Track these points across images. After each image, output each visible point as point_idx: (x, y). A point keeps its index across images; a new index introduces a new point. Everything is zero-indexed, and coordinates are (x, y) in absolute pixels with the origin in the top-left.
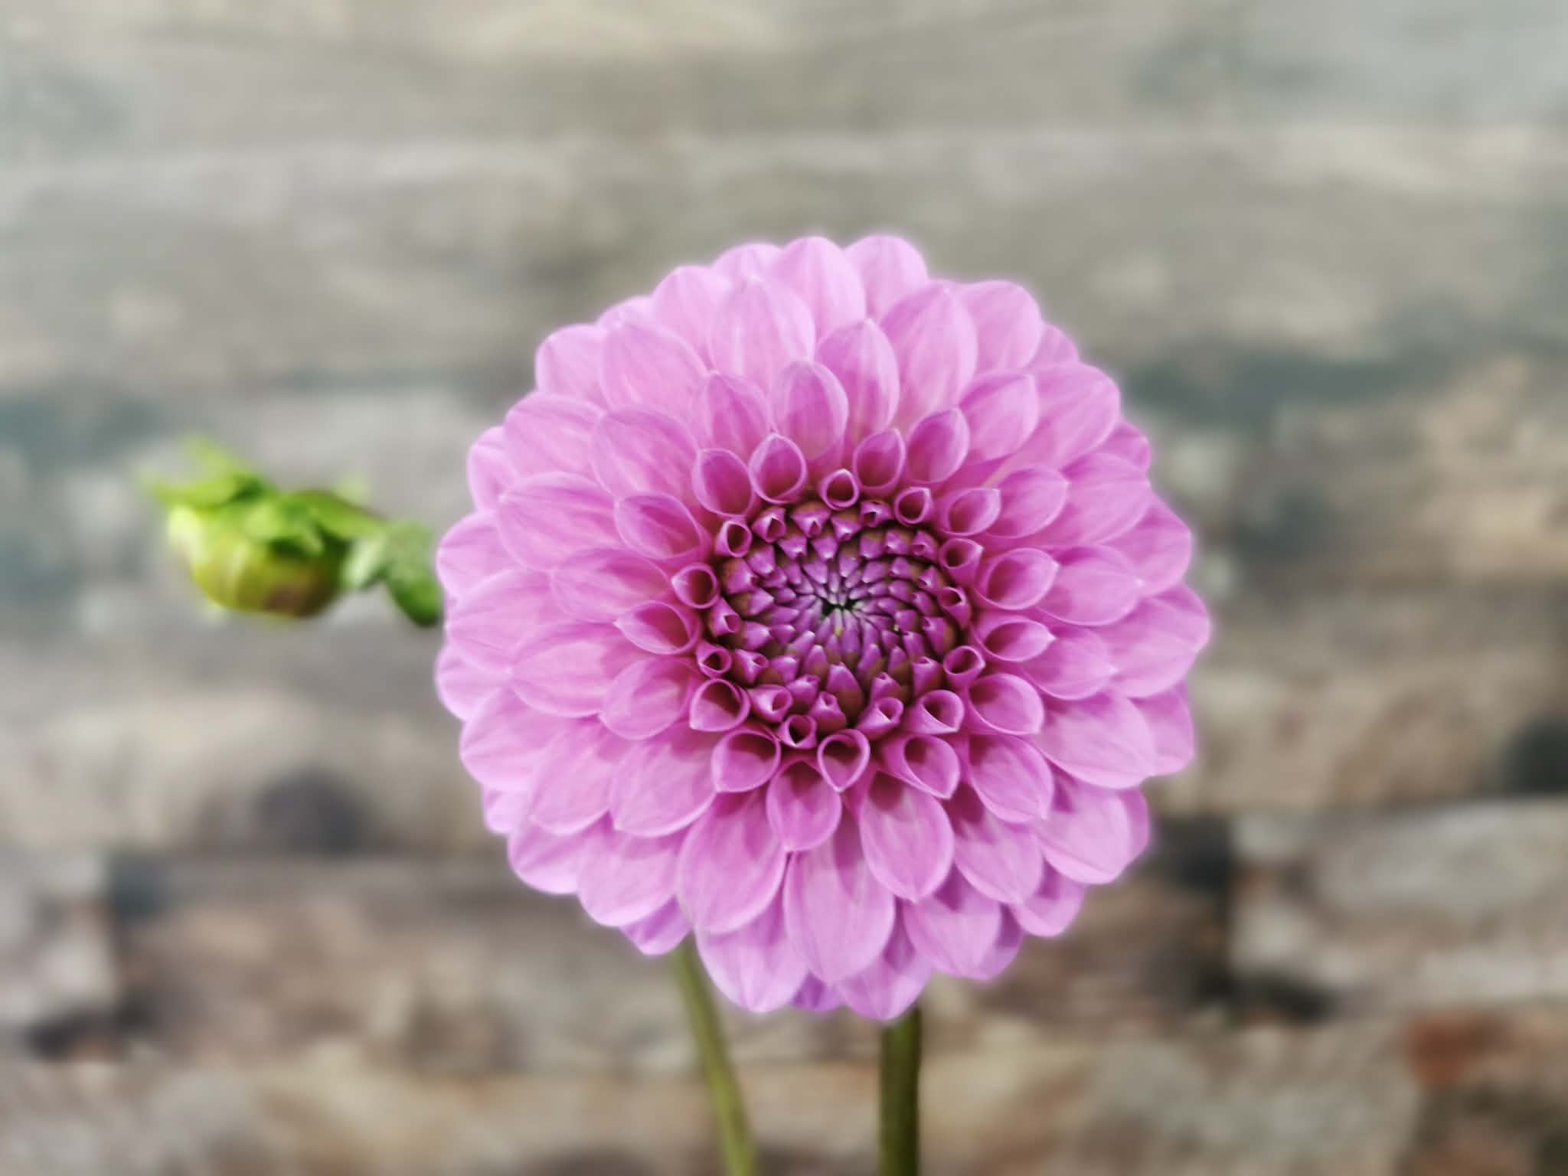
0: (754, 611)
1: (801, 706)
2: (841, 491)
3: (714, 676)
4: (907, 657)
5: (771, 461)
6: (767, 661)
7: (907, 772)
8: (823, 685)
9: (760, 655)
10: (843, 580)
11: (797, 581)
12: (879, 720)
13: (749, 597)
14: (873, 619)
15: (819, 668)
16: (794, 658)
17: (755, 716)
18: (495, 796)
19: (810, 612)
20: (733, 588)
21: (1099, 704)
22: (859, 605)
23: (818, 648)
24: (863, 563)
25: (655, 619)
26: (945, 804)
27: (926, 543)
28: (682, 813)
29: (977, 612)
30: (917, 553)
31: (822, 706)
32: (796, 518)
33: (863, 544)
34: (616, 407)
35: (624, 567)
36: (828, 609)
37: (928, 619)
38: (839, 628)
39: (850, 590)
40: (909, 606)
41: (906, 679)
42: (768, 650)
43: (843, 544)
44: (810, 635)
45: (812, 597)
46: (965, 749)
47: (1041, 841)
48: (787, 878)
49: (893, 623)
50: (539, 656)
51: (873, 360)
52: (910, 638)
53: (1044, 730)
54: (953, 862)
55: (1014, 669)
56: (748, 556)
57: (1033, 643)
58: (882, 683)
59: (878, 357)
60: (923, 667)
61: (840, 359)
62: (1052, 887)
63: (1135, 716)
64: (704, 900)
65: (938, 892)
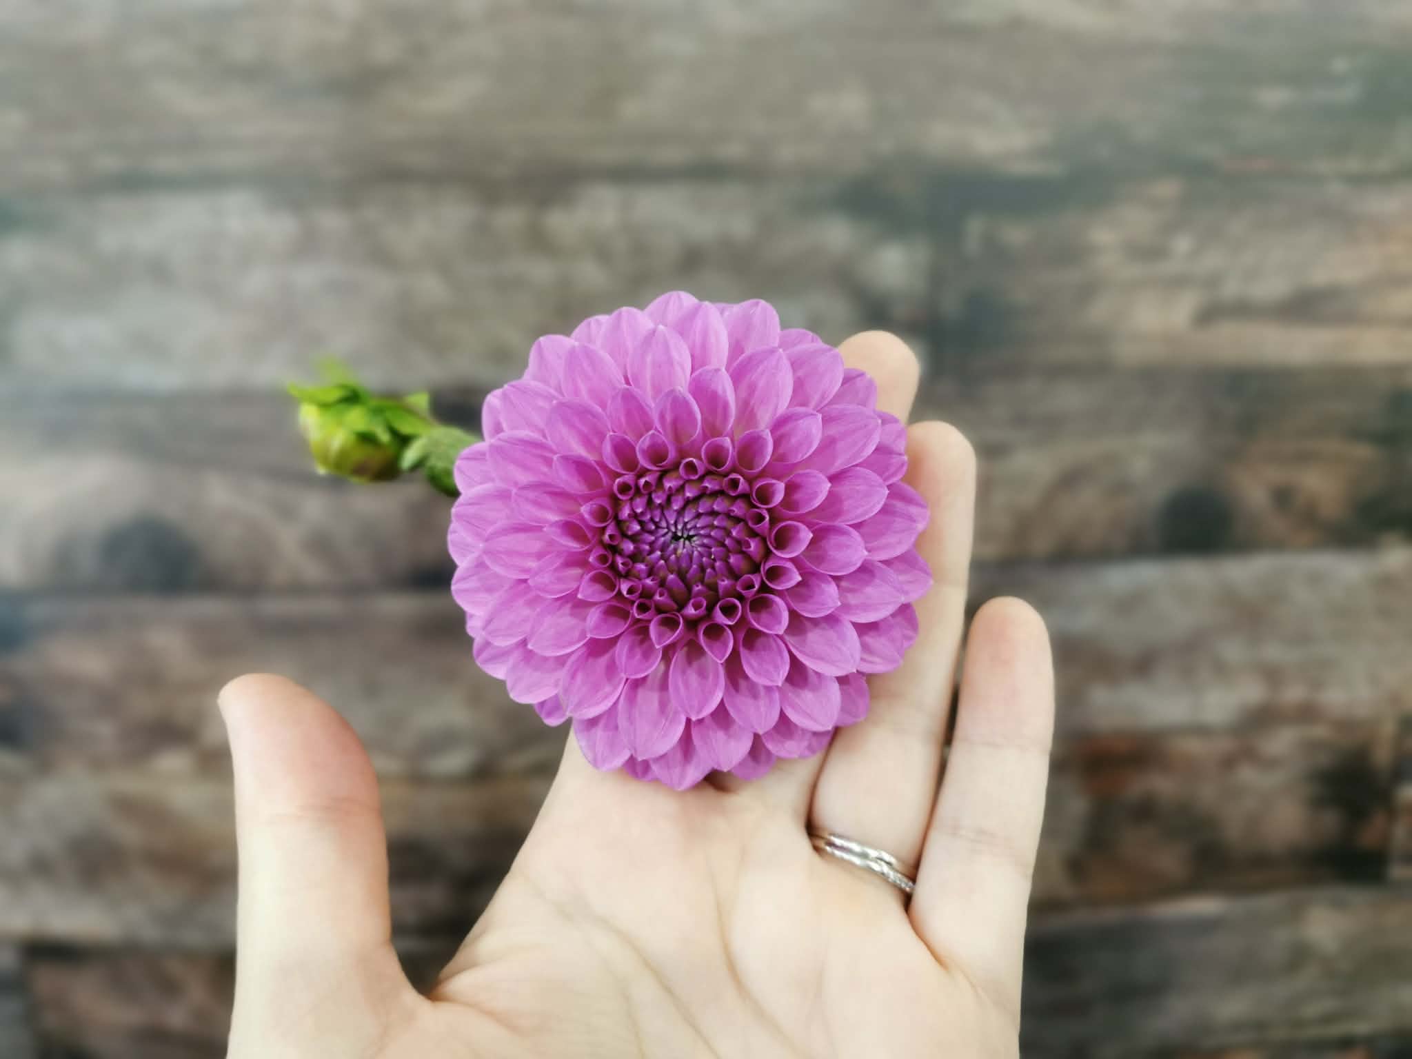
0: (630, 533)
1: (647, 594)
2: (692, 468)
3: (599, 568)
4: (716, 574)
5: (651, 445)
6: (630, 564)
7: (703, 643)
8: (662, 583)
9: (629, 560)
10: (685, 524)
11: (657, 520)
12: (690, 611)
13: (628, 524)
14: (699, 549)
15: (662, 574)
16: (646, 566)
17: (620, 595)
18: (472, 616)
19: (662, 539)
20: (619, 516)
21: (832, 620)
22: (695, 538)
23: (663, 562)
25: (572, 529)
26: (722, 662)
27: (738, 509)
28: (571, 644)
29: (768, 554)
30: (732, 514)
31: (659, 597)
32: (664, 481)
33: (700, 504)
34: (569, 399)
35: (560, 495)
36: (676, 538)
37: (732, 555)
38: (679, 551)
39: (690, 529)
40: (721, 544)
41: (713, 588)
42: (634, 557)
43: (688, 502)
44: (659, 553)
45: (666, 530)
46: (741, 636)
47: (784, 698)
48: (623, 693)
49: (710, 554)
50: (503, 538)
51: (724, 391)
52: (718, 564)
53: (787, 631)
54: (722, 701)
55: (780, 594)
56: (631, 499)
57: (791, 579)
58: (698, 588)
59: (725, 387)
60: (723, 583)
61: (701, 389)
62: (784, 726)
63: (852, 634)
64: (575, 699)
65: (713, 714)
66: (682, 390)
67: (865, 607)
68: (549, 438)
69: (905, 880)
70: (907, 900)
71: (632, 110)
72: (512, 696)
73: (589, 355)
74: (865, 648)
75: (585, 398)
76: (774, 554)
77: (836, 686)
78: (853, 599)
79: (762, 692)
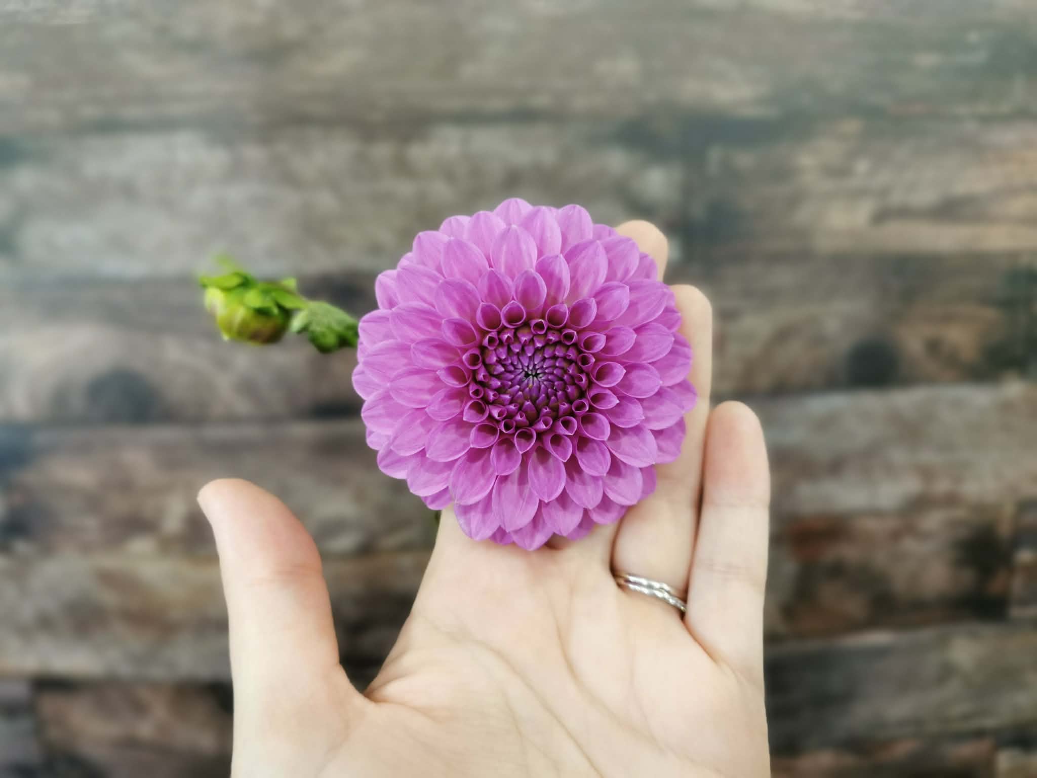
0: (495, 373)
1: (511, 416)
2: (539, 326)
3: (475, 399)
4: (558, 400)
5: (511, 310)
6: (498, 395)
7: (550, 448)
8: (520, 408)
9: (496, 392)
10: (535, 365)
11: (516, 363)
12: (543, 426)
13: (494, 366)
14: (545, 383)
15: (519, 401)
16: (510, 396)
17: (491, 417)
18: (371, 433)
19: (519, 377)
20: (488, 362)
21: (637, 430)
22: (541, 375)
23: (520, 393)
24: (544, 359)
25: (454, 372)
26: (564, 463)
27: (572, 354)
28: (456, 453)
29: (590, 383)
30: (568, 358)
31: (518, 418)
32: (519, 335)
33: (546, 351)
34: (449, 279)
35: (442, 347)
36: (527, 375)
37: (568, 387)
38: (531, 385)
39: (538, 369)
40: (561, 379)
41: (556, 410)
42: (499, 391)
43: (537, 350)
44: (518, 387)
45: (521, 370)
46: (576, 443)
47: (605, 485)
48: (496, 484)
49: (553, 385)
50: (402, 380)
51: (561, 271)
52: (560, 393)
53: (610, 439)
54: (564, 488)
55: (601, 412)
56: (495, 350)
57: (610, 402)
58: (545, 411)
59: (563, 270)
60: (564, 406)
61: (545, 270)
62: (605, 504)
63: (650, 437)
64: (460, 491)
65: (557, 499)
66: (533, 271)
67: (657, 419)
68: (436, 307)
69: (680, 601)
70: (683, 615)
71: (469, 71)
72: (411, 491)
73: (460, 245)
74: (660, 449)
75: (458, 277)
76: (596, 383)
77: (639, 476)
78: (650, 414)
79: (588, 480)
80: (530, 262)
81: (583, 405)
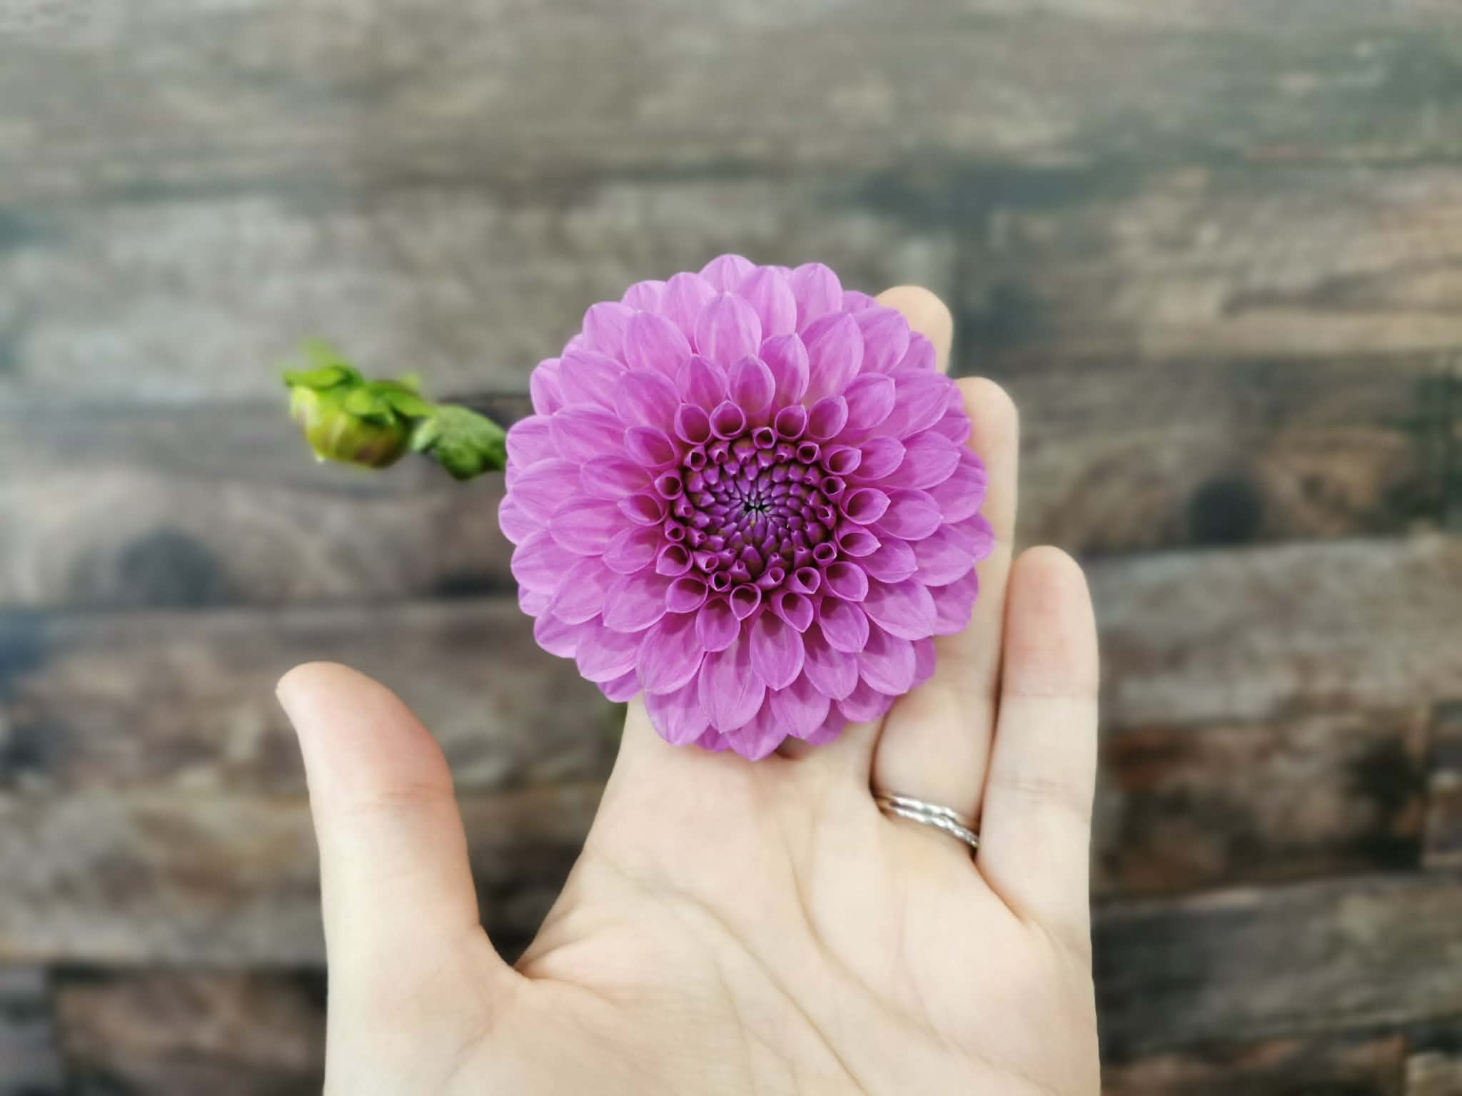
0: (702, 505)
1: (724, 566)
2: (765, 437)
3: (673, 542)
4: (792, 544)
5: (723, 415)
6: (706, 538)
7: (781, 612)
8: (739, 556)
9: (703, 533)
10: (759, 494)
11: (731, 491)
12: (770, 581)
13: (700, 496)
14: (774, 519)
15: (737, 545)
16: (723, 538)
17: (696, 567)
18: (526, 592)
19: (737, 510)
20: (691, 488)
21: (907, 586)
22: (768, 508)
23: (738, 533)
24: (772, 485)
25: (642, 504)
26: (802, 634)
27: (813, 477)
28: (644, 621)
29: (840, 520)
30: (806, 482)
31: (736, 569)
32: (736, 451)
33: (775, 473)
34: (633, 369)
35: (625, 468)
36: (748, 508)
37: (808, 524)
38: (753, 522)
39: (763, 499)
40: (798, 514)
41: (789, 557)
42: (708, 530)
43: (762, 472)
44: (735, 524)
45: (739, 501)
46: (819, 604)
47: (861, 665)
48: (702, 667)
49: (786, 523)
50: (571, 515)
51: (796, 357)
52: (795, 533)
53: (867, 599)
54: (802, 672)
55: (855, 560)
56: (702, 472)
57: (868, 546)
58: (775, 558)
59: (799, 356)
60: (801, 552)
61: (774, 357)
62: (862, 693)
63: (927, 597)
64: (652, 674)
65: (792, 686)
66: (755, 357)
67: (936, 571)
68: (617, 412)
69: (970, 834)
70: (973, 853)
72: (583, 674)
73: (651, 321)
74: (941, 614)
75: (647, 366)
76: (846, 519)
77: (910, 653)
78: (927, 564)
79: (837, 659)
80: (752, 345)
81: (828, 552)
